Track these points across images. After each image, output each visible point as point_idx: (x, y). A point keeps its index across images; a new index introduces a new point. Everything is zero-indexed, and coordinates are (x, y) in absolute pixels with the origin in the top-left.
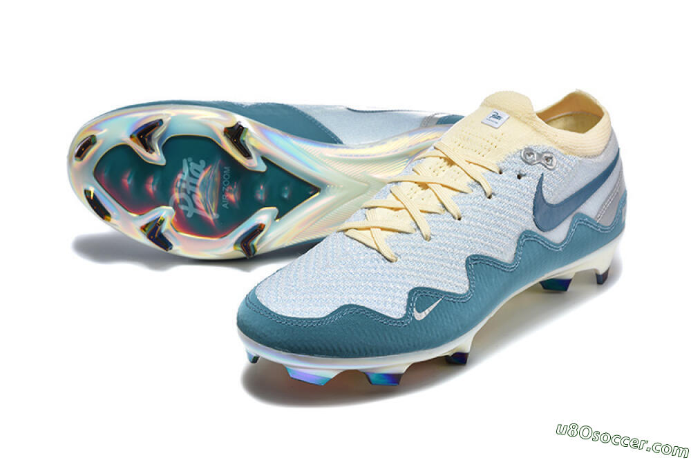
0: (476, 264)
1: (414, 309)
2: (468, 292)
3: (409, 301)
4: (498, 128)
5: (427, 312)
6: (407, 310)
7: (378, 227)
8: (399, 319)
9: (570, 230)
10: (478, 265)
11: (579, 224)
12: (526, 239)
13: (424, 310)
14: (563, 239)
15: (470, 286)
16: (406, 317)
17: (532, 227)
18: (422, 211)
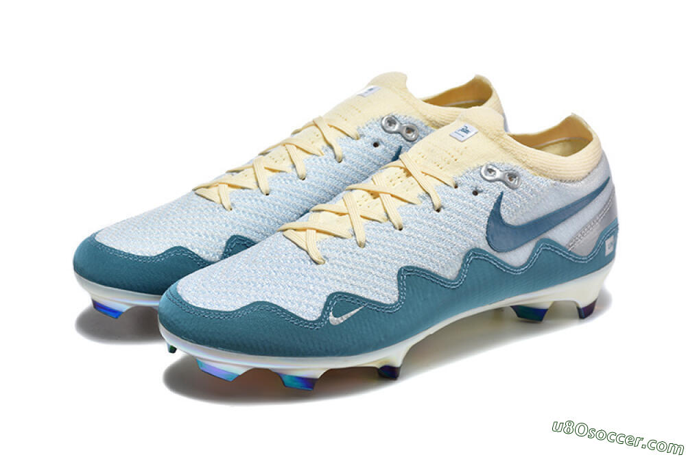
0: (409, 275)
1: (331, 313)
2: (396, 303)
3: (327, 304)
4: (464, 141)
5: (345, 317)
6: (323, 313)
7: (314, 229)
8: (311, 322)
9: (533, 254)
10: (411, 278)
11: (543, 250)
12: (473, 258)
13: (341, 316)
14: (524, 262)
15: (399, 297)
16: (319, 320)
17: (483, 245)
18: (362, 216)
